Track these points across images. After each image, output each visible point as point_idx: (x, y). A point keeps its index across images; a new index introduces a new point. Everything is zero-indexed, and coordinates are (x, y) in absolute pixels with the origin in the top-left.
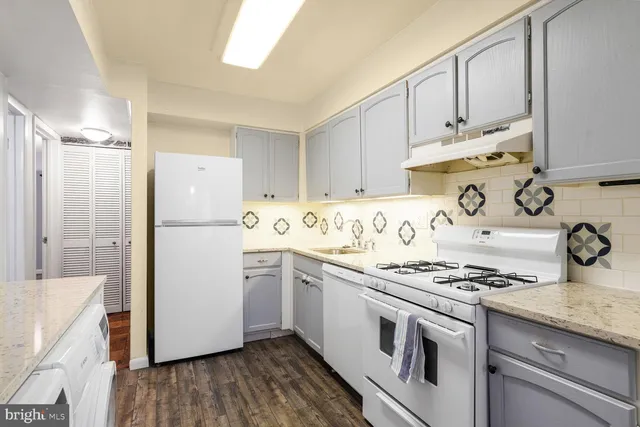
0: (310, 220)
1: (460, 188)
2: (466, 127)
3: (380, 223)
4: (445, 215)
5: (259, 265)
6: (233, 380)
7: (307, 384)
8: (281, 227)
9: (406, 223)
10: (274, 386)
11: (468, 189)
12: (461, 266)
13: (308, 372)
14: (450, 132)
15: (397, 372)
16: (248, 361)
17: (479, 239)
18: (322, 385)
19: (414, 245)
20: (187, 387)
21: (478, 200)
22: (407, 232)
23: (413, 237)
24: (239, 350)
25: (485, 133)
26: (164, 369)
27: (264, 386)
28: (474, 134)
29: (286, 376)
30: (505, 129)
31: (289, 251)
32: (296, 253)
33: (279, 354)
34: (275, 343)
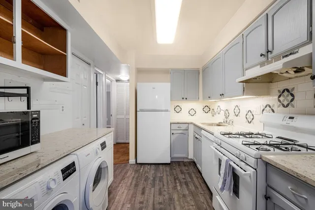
0: (207, 109)
1: (279, 91)
2: (272, 55)
3: (237, 111)
4: (270, 107)
5: (178, 129)
6: (162, 175)
7: (192, 184)
8: (193, 112)
9: (250, 111)
10: (177, 181)
11: (284, 91)
12: (274, 137)
13: (195, 179)
14: (263, 59)
15: (220, 187)
16: (171, 169)
17: (286, 122)
18: (199, 186)
19: (253, 124)
20: (145, 173)
21: (290, 98)
22: (250, 117)
23: (253, 119)
24: (169, 164)
25: (283, 57)
26: (140, 165)
27: (173, 181)
28: (277, 58)
29: (184, 179)
30: (295, 53)
31: (192, 123)
32: (195, 125)
33: (184, 168)
34: (185, 164)
